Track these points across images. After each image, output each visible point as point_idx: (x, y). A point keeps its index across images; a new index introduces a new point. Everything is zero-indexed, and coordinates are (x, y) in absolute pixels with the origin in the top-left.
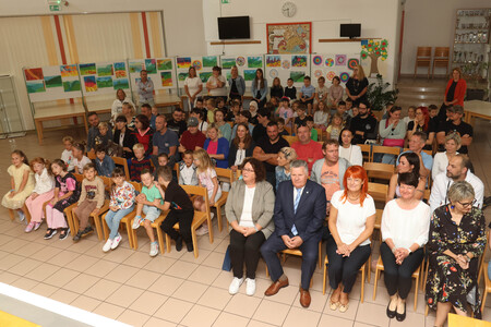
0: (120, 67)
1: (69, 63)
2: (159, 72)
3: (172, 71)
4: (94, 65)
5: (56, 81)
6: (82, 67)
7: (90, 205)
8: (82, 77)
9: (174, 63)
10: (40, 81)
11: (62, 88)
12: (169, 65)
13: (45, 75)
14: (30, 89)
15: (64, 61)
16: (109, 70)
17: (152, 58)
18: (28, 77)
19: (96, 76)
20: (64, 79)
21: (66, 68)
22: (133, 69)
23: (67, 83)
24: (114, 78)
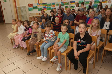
0: (53, 4)
1: (40, 3)
2: (65, 6)
3: (69, 6)
4: (46, 3)
5: (36, 8)
6: (43, 4)
7: (35, 40)
8: (43, 7)
9: (69, 3)
10: (32, 8)
11: (37, 10)
12: (68, 3)
13: (33, 6)
14: (29, 10)
15: (39, 2)
16: (50, 5)
17: (63, 1)
18: (29, 6)
19: (47, 6)
20: (38, 7)
21: (39, 4)
22: (57, 5)
23: (39, 8)
24: (52, 7)
